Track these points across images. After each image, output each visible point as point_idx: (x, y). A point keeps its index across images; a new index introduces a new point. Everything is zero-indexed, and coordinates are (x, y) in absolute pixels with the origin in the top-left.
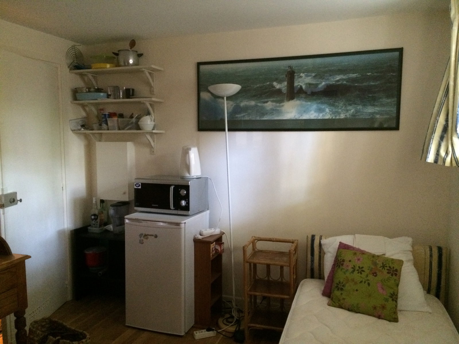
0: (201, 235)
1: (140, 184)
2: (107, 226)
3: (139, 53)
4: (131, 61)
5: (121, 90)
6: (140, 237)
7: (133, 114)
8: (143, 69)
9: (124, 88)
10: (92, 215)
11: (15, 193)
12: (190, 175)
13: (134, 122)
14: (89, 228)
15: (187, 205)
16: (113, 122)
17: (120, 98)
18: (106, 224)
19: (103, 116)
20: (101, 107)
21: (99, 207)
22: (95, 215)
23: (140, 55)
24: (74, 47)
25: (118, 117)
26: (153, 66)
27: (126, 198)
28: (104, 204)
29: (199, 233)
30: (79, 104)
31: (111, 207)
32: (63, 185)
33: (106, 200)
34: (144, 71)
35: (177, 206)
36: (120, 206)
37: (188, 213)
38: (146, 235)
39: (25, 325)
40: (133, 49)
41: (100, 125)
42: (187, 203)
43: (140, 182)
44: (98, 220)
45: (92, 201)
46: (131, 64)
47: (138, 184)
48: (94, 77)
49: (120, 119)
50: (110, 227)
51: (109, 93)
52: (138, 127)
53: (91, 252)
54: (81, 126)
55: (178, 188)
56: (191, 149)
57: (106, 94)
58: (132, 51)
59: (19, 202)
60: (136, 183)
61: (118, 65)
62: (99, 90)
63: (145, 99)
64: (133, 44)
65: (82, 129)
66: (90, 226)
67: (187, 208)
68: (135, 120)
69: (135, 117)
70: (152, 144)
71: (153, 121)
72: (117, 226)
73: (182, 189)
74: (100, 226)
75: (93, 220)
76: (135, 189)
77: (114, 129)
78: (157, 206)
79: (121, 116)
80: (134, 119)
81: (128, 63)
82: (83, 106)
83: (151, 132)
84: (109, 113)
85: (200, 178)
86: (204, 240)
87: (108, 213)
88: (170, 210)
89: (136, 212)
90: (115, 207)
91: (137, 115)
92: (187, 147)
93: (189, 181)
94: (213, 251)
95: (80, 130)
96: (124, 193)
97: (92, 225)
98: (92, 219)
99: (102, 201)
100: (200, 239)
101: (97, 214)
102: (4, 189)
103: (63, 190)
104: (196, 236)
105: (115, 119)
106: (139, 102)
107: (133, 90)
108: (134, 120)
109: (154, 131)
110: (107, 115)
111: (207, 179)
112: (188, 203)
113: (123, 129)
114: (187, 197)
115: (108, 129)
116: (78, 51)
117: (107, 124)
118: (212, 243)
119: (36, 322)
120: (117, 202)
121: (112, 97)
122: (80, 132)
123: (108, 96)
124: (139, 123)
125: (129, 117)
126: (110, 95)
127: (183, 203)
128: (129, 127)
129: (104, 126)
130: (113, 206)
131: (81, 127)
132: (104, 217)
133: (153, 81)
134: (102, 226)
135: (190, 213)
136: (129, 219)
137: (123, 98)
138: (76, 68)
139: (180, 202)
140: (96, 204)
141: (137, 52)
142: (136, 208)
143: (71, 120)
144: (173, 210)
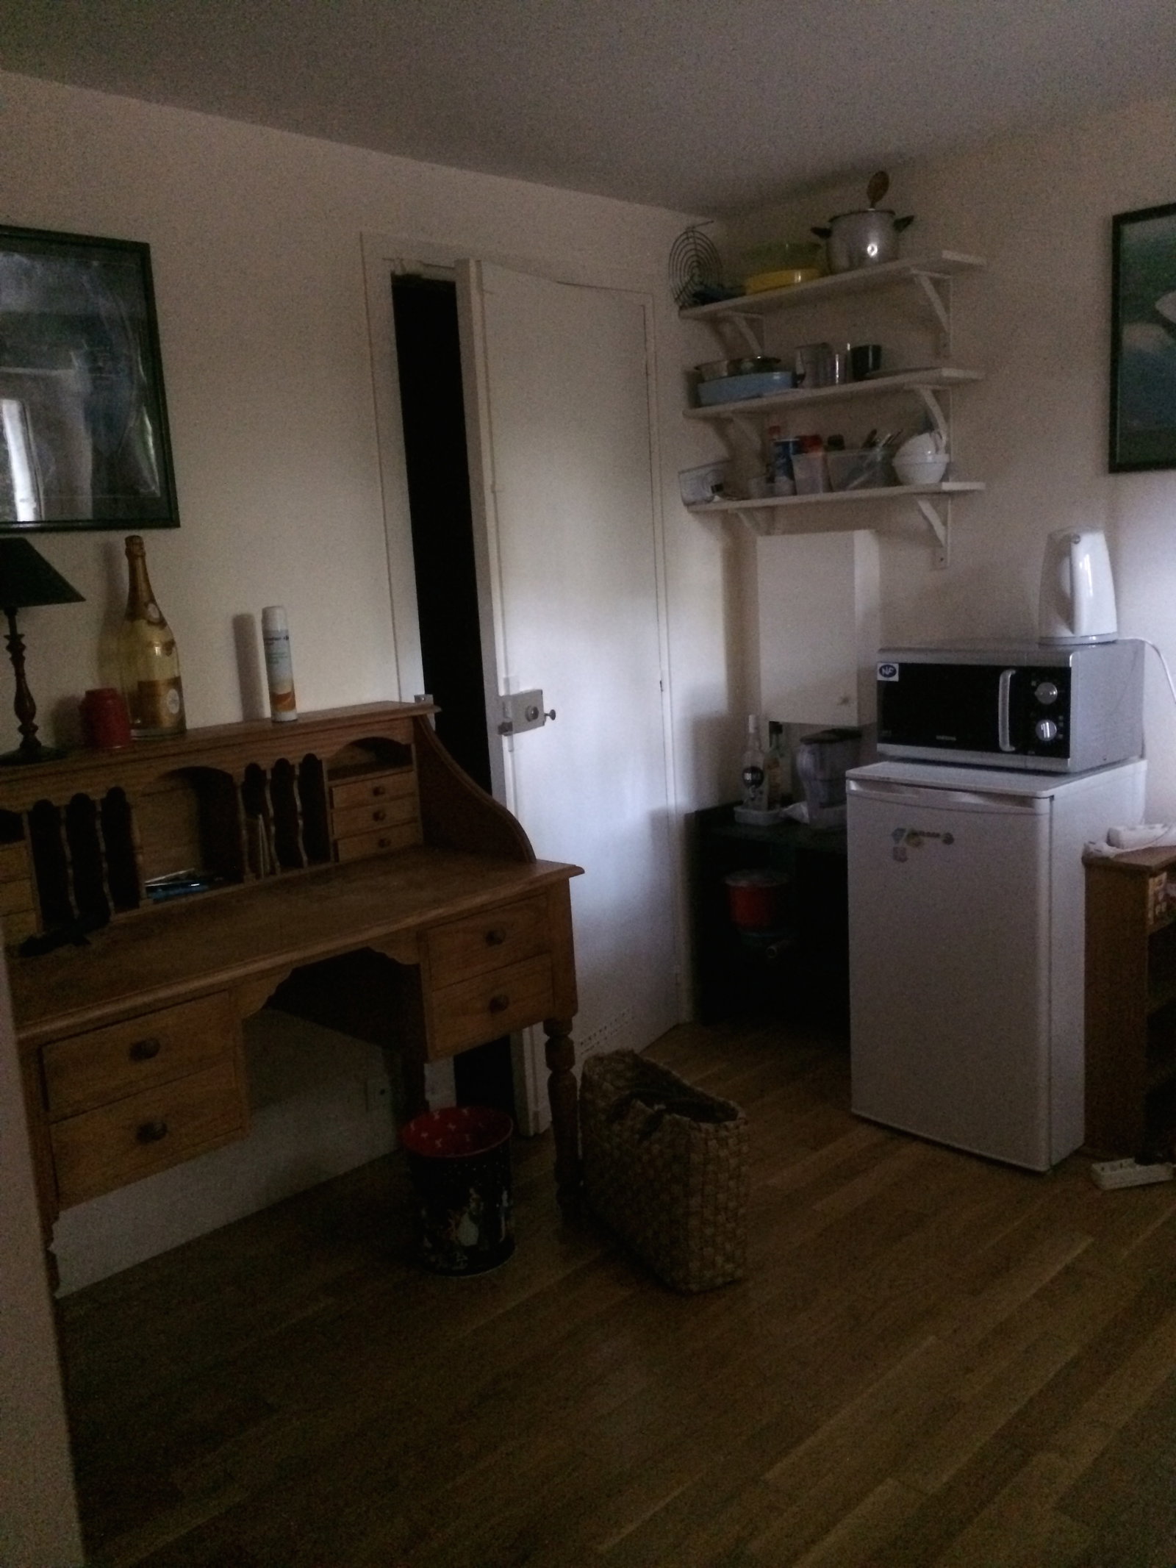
0: (1109, 842)
1: (897, 666)
2: (791, 807)
3: (900, 215)
4: (873, 250)
5: (837, 356)
6: (897, 841)
7: (874, 432)
8: (914, 271)
9: (849, 347)
10: (746, 771)
11: (538, 694)
12: (1072, 630)
13: (879, 458)
14: (738, 809)
15: (1061, 736)
16: (809, 465)
17: (833, 383)
18: (788, 800)
19: (778, 450)
20: (775, 421)
21: (766, 747)
22: (754, 770)
23: (903, 224)
24: (693, 231)
25: (827, 449)
26: (948, 255)
27: (848, 718)
28: (782, 737)
29: (1105, 838)
30: (706, 419)
31: (803, 746)
32: (662, 675)
33: (789, 725)
34: (916, 276)
35: (1026, 741)
36: (831, 742)
37: (1067, 764)
38: (914, 834)
39: (572, 1063)
40: (882, 204)
41: (771, 479)
42: (1060, 731)
43: (896, 659)
44: (765, 787)
45: (746, 726)
46: (872, 259)
47: (889, 666)
48: (751, 322)
49: (834, 455)
50: (801, 810)
51: (800, 371)
52: (892, 477)
53: (743, 883)
54: (712, 488)
55: (1027, 677)
56: (1079, 537)
57: (789, 374)
58: (876, 211)
59: (548, 718)
60: (882, 664)
61: (830, 270)
62: (767, 365)
63: (915, 376)
64: (879, 185)
65: (717, 498)
66: (740, 803)
67: (1060, 747)
68: (882, 453)
69: (884, 442)
70: (940, 531)
71: (942, 450)
72: (823, 806)
73: (1043, 681)
74: (771, 805)
75: (748, 784)
76: (879, 682)
77: (813, 490)
78: (954, 739)
79: (837, 443)
80: (878, 450)
81: (864, 255)
82: (720, 424)
83: (936, 489)
84: (796, 437)
85: (1114, 642)
86: (1125, 860)
87: (793, 766)
88: (999, 755)
89: (881, 761)
90: (815, 746)
91: (889, 435)
92: (1066, 533)
93: (1069, 653)
94: (1157, 903)
95: (709, 501)
96: (845, 701)
97: (745, 801)
98: (745, 781)
99: (776, 728)
100: (1107, 858)
101: (761, 768)
102: (511, 682)
103: (662, 690)
104: (1092, 848)
105: (818, 455)
106: (896, 391)
107: (877, 350)
108: (878, 453)
109: (946, 486)
110: (791, 445)
111: (1138, 647)
112: (1064, 730)
113: (842, 486)
114: (1061, 711)
115: (795, 493)
116: (703, 244)
117: (791, 475)
118: (1154, 875)
119: (599, 1059)
120: (823, 729)
121: (807, 381)
122: (711, 507)
123: (797, 381)
124: (896, 462)
125: (860, 444)
126: (802, 377)
127: (1047, 729)
128: (862, 479)
129: (782, 481)
130: (809, 741)
131: (713, 492)
132: (782, 777)
133: (947, 308)
134: (778, 806)
135: (1072, 763)
136: (860, 781)
137: (844, 380)
138: (698, 301)
139: (1035, 726)
140: (758, 737)
141: (892, 213)
142: (881, 747)
143: (683, 472)
144: (1008, 753)
